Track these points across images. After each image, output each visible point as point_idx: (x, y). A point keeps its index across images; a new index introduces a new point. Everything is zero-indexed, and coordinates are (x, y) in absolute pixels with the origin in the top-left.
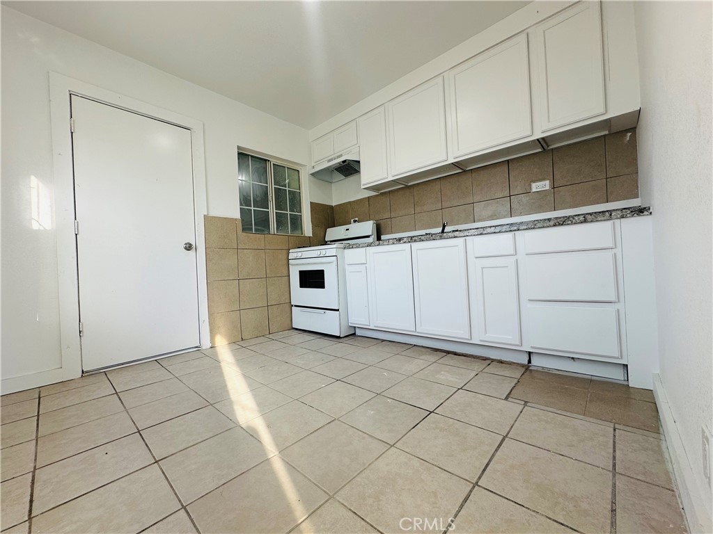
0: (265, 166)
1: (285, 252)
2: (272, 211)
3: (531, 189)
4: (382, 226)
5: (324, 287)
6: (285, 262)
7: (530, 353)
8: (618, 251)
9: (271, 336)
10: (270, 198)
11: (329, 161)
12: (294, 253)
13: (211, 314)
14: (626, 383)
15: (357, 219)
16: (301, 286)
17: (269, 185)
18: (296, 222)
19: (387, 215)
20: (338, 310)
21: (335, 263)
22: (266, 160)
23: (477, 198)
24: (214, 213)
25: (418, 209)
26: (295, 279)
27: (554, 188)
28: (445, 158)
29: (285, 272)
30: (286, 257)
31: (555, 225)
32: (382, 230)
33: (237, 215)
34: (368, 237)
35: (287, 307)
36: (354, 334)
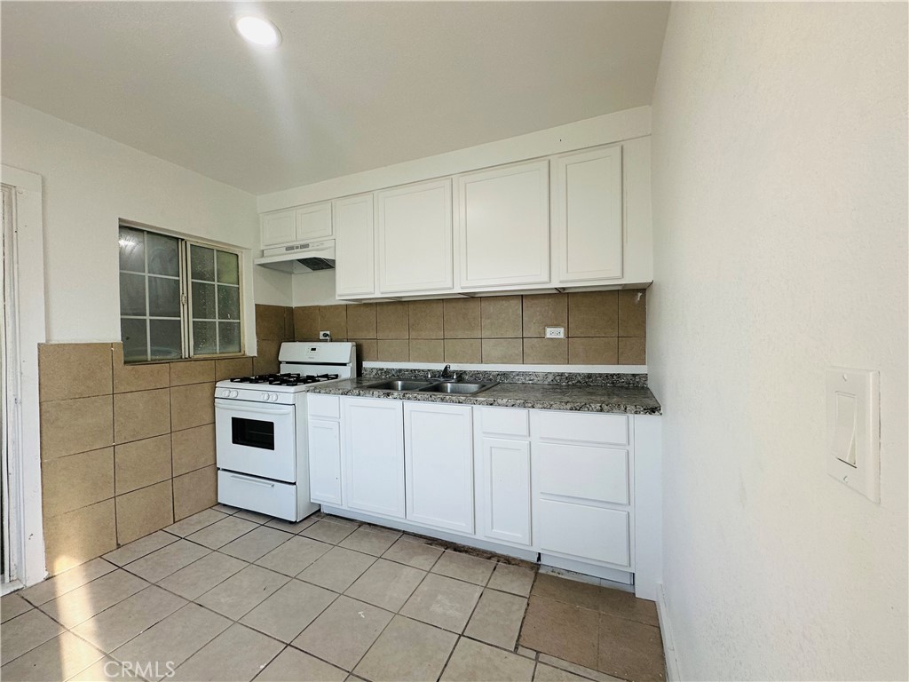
0: (174, 247)
1: (207, 387)
2: (187, 319)
3: (545, 334)
4: (365, 348)
5: (272, 448)
6: (210, 402)
7: (539, 554)
8: (630, 448)
9: (175, 529)
10: (183, 299)
11: (288, 249)
12: (224, 389)
13: (47, 520)
14: (630, 590)
15: (328, 333)
16: (235, 441)
17: (182, 279)
18: (231, 334)
19: (372, 335)
20: (295, 484)
21: (292, 415)
22: (178, 239)
23: (486, 334)
24: (60, 337)
25: (413, 334)
26: (225, 431)
27: (568, 337)
28: (450, 286)
29: (208, 419)
30: (207, 393)
31: (571, 409)
32: (365, 355)
33: (113, 334)
34: (345, 365)
35: (210, 472)
36: (319, 510)
